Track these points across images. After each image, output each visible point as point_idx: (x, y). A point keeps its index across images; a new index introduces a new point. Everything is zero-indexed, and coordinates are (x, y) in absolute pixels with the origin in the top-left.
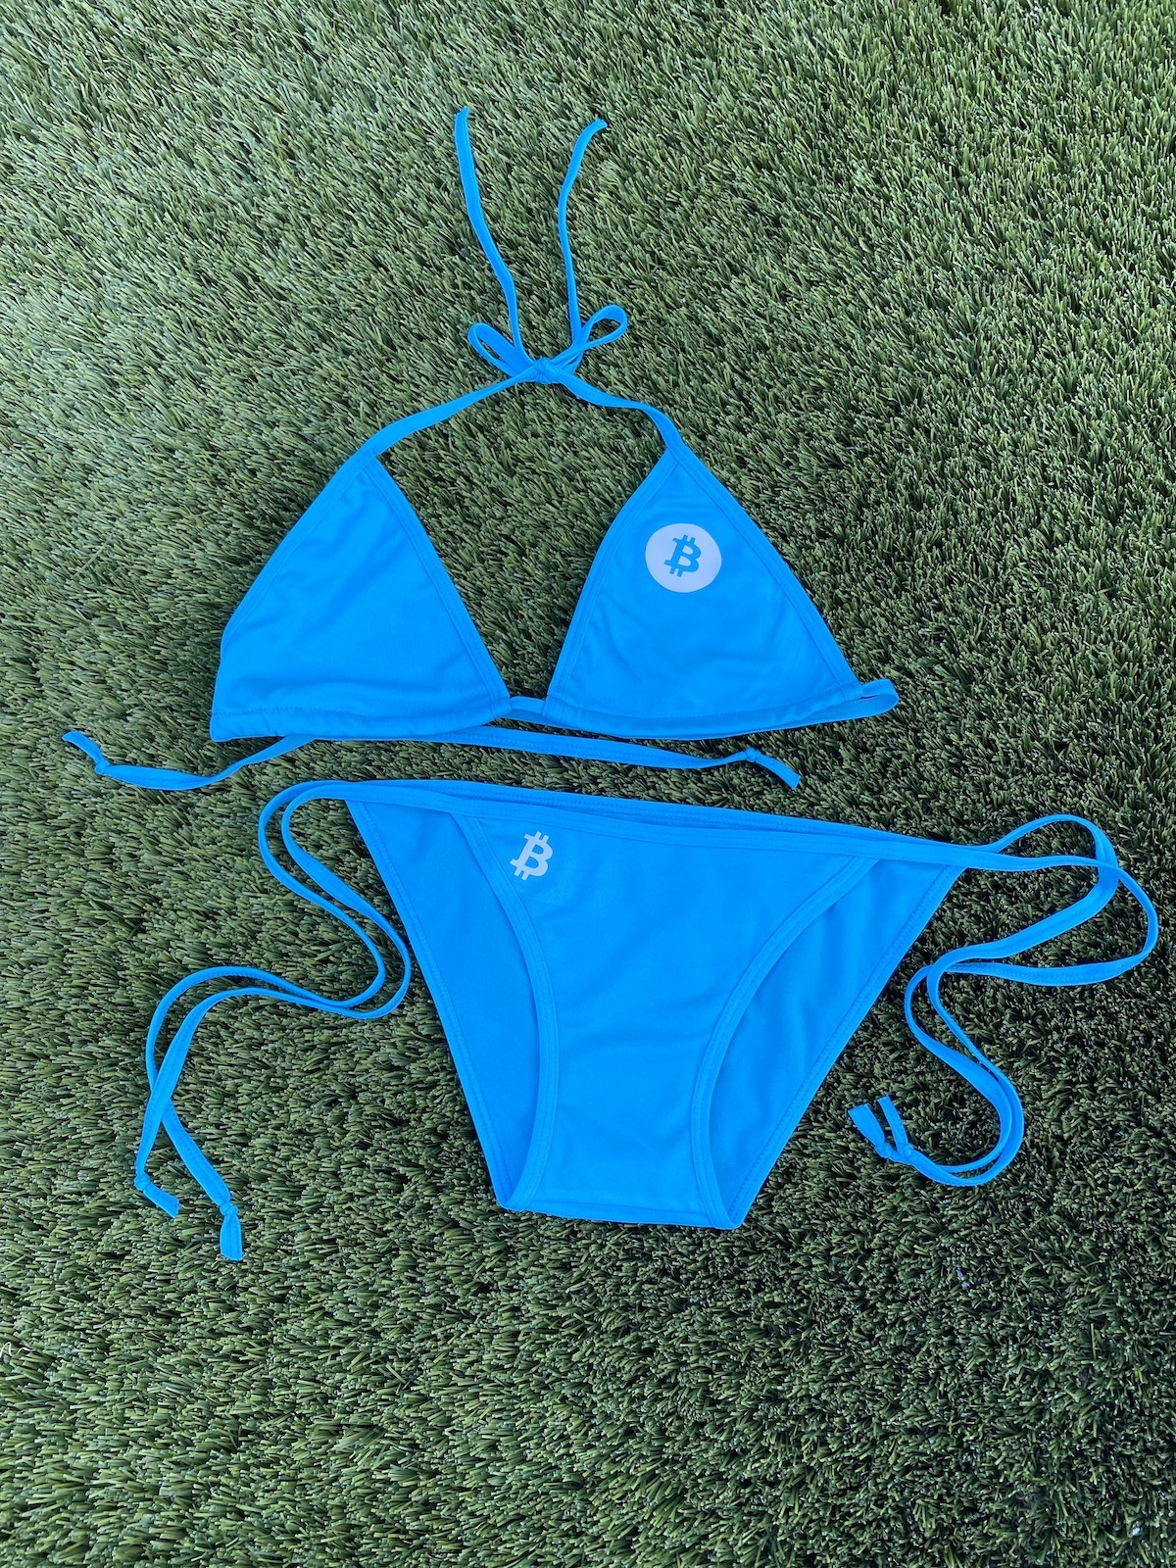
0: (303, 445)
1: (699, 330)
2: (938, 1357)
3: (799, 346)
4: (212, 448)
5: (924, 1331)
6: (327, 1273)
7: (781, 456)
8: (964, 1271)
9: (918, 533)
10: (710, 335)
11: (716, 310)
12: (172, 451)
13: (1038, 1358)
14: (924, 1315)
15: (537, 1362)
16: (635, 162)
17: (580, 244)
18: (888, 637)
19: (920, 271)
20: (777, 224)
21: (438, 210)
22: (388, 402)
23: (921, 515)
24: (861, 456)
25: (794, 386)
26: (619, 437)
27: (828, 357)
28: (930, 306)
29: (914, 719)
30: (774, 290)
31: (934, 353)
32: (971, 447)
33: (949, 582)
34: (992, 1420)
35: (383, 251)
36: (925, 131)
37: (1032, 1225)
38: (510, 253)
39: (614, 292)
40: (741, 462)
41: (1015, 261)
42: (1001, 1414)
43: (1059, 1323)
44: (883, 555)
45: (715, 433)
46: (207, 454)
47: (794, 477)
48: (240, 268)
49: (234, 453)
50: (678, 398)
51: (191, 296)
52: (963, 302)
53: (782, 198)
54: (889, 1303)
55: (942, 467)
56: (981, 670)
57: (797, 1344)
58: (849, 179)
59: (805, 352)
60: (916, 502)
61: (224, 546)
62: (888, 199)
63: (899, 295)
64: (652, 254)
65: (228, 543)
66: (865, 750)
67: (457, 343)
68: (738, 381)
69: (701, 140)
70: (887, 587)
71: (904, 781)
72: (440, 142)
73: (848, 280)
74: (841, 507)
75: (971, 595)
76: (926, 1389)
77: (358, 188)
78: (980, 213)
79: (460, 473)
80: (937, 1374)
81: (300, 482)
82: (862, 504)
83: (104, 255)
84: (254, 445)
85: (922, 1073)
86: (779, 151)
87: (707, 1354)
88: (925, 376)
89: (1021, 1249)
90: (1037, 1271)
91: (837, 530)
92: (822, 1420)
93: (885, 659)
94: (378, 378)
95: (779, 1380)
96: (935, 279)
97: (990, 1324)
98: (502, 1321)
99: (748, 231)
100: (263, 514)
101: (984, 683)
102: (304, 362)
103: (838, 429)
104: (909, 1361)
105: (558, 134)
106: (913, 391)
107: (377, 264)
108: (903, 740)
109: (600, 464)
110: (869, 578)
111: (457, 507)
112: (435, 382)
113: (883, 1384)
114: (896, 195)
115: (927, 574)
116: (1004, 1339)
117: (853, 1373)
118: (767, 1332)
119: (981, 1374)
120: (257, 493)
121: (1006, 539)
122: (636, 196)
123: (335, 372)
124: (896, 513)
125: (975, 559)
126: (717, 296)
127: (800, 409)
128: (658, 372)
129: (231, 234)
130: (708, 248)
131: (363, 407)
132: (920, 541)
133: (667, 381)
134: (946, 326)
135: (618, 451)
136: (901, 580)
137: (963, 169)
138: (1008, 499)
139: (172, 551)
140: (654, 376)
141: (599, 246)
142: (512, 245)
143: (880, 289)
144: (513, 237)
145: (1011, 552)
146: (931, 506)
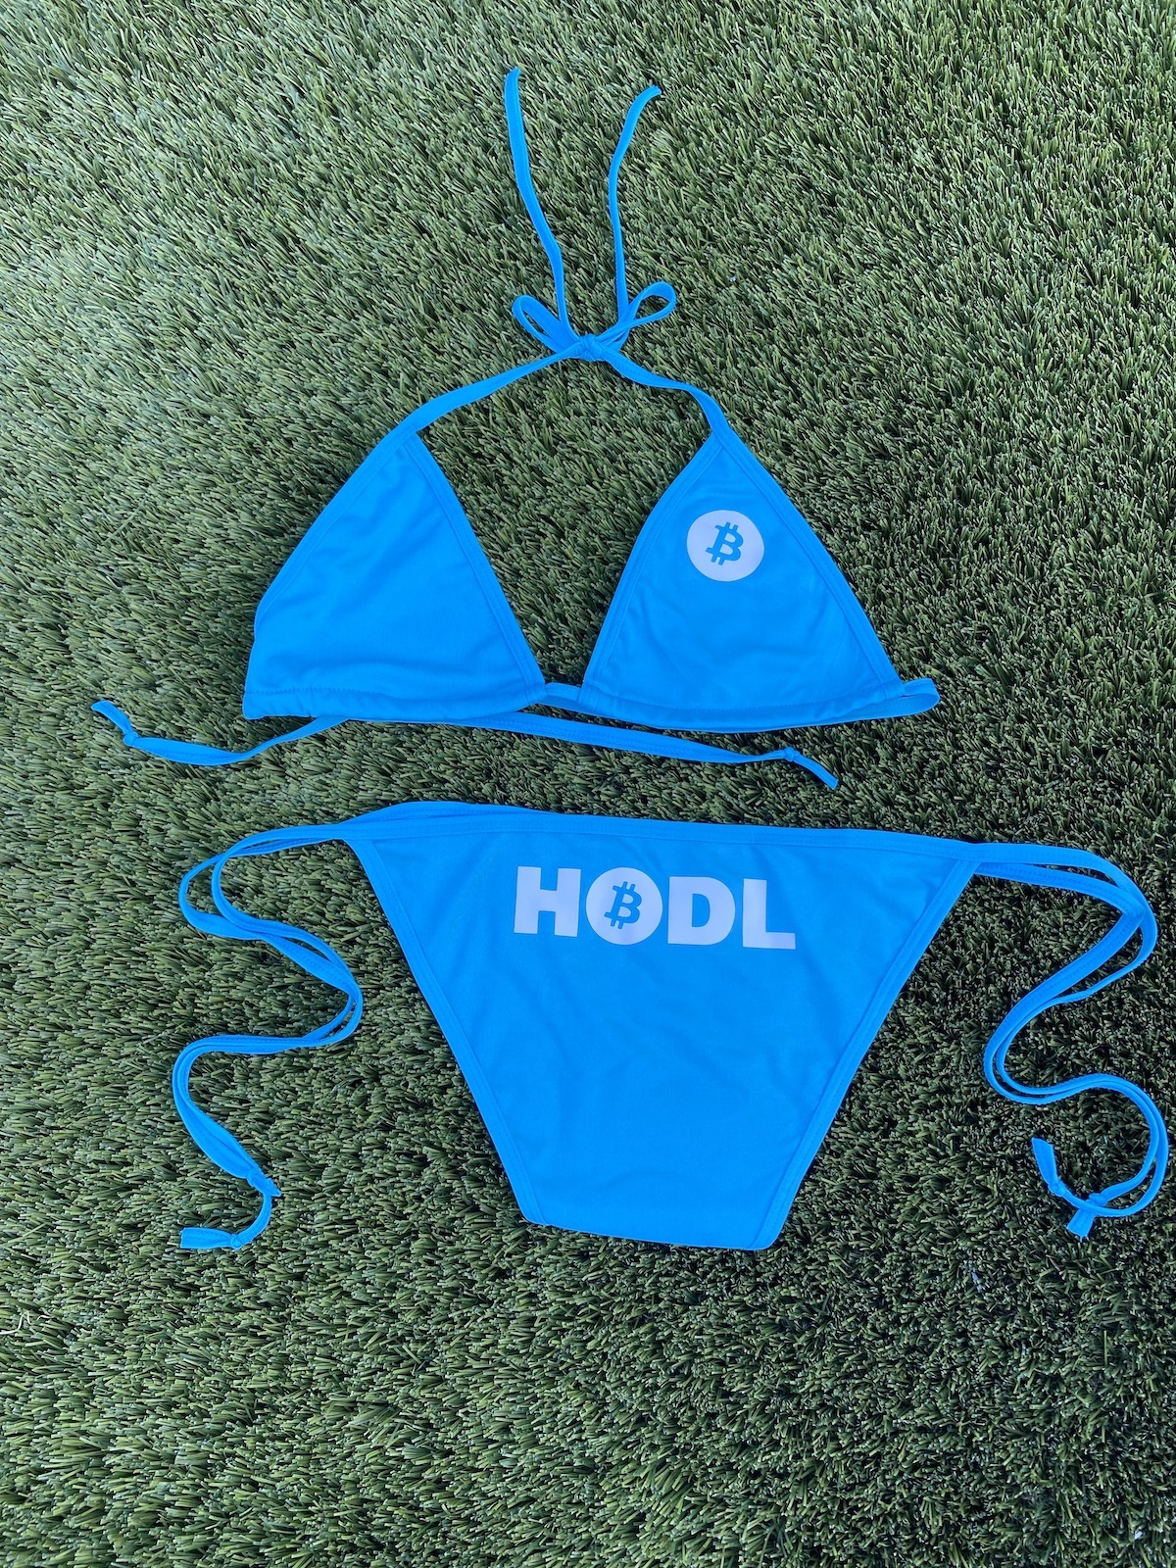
0: (340, 415)
1: (749, 311)
2: (950, 1358)
3: (850, 331)
4: (248, 415)
5: (938, 1331)
6: (346, 1253)
7: (828, 443)
8: (980, 1275)
9: (965, 529)
10: (759, 315)
11: (766, 290)
12: (207, 416)
13: (1050, 1363)
14: (939, 1316)
15: (553, 1348)
16: (688, 133)
17: (628, 215)
18: (931, 635)
19: (977, 258)
20: (833, 203)
21: (485, 175)
22: (428, 374)
23: (969, 511)
24: (910, 447)
25: (844, 373)
26: (663, 418)
27: (879, 344)
28: (986, 294)
29: (953, 720)
30: (827, 273)
31: (987, 345)
32: (1022, 442)
33: (994, 580)
34: (1002, 1421)
35: (428, 217)
36: (988, 111)
37: (1050, 1231)
38: (558, 224)
39: (662, 268)
40: (787, 448)
41: (1074, 251)
42: (1011, 1415)
43: (1072, 1329)
44: (928, 551)
45: (761, 418)
46: (243, 421)
47: (840, 466)
48: (280, 228)
49: (270, 421)
50: (725, 381)
51: (230, 256)
52: (1020, 290)
53: (838, 175)
54: (906, 1301)
55: (991, 464)
56: (1023, 672)
57: (810, 1340)
58: (908, 158)
59: (856, 338)
60: (964, 498)
61: (258, 517)
62: (948, 181)
63: (954, 282)
64: (704, 229)
65: (262, 514)
66: (903, 749)
67: (501, 315)
68: (787, 365)
69: (758, 111)
70: (931, 583)
71: (940, 782)
72: (489, 103)
73: (903, 264)
74: (887, 500)
75: (1015, 595)
76: (938, 1389)
77: (404, 150)
78: (1042, 199)
79: (500, 450)
80: (949, 1374)
81: (337, 453)
82: (908, 497)
83: (141, 210)
84: (292, 414)
85: (947, 1076)
86: (838, 126)
87: (721, 1346)
88: (978, 367)
89: (1039, 1255)
90: (1053, 1277)
91: (883, 522)
92: (834, 1416)
93: (927, 657)
94: (419, 349)
95: (792, 1375)
96: (994, 268)
97: (1004, 1327)
98: (519, 1307)
99: (802, 209)
100: (299, 486)
101: (1026, 686)
102: (344, 329)
103: (887, 419)
104: (921, 1361)
105: (610, 99)
106: (964, 383)
107: (421, 230)
108: (942, 740)
109: (643, 446)
110: (913, 574)
111: (496, 486)
112: (477, 355)
113: (895, 1382)
114: (957, 177)
115: (974, 572)
116: (1018, 1342)
117: (864, 1371)
118: (781, 1327)
119: (993, 1377)
120: (292, 463)
121: (1053, 539)
122: (690, 169)
123: (375, 341)
124: (943, 507)
125: (1021, 558)
126: (768, 276)
127: (848, 396)
128: (704, 352)
129: (272, 193)
130: (760, 225)
131: (403, 379)
132: (966, 539)
133: (714, 362)
134: (1001, 316)
135: (661, 433)
136: (946, 576)
137: (1026, 152)
138: (1057, 497)
139: (205, 520)
140: (701, 357)
141: (649, 219)
142: (559, 215)
143: (935, 275)
144: (562, 206)
145: (1058, 552)
146: (979, 502)
